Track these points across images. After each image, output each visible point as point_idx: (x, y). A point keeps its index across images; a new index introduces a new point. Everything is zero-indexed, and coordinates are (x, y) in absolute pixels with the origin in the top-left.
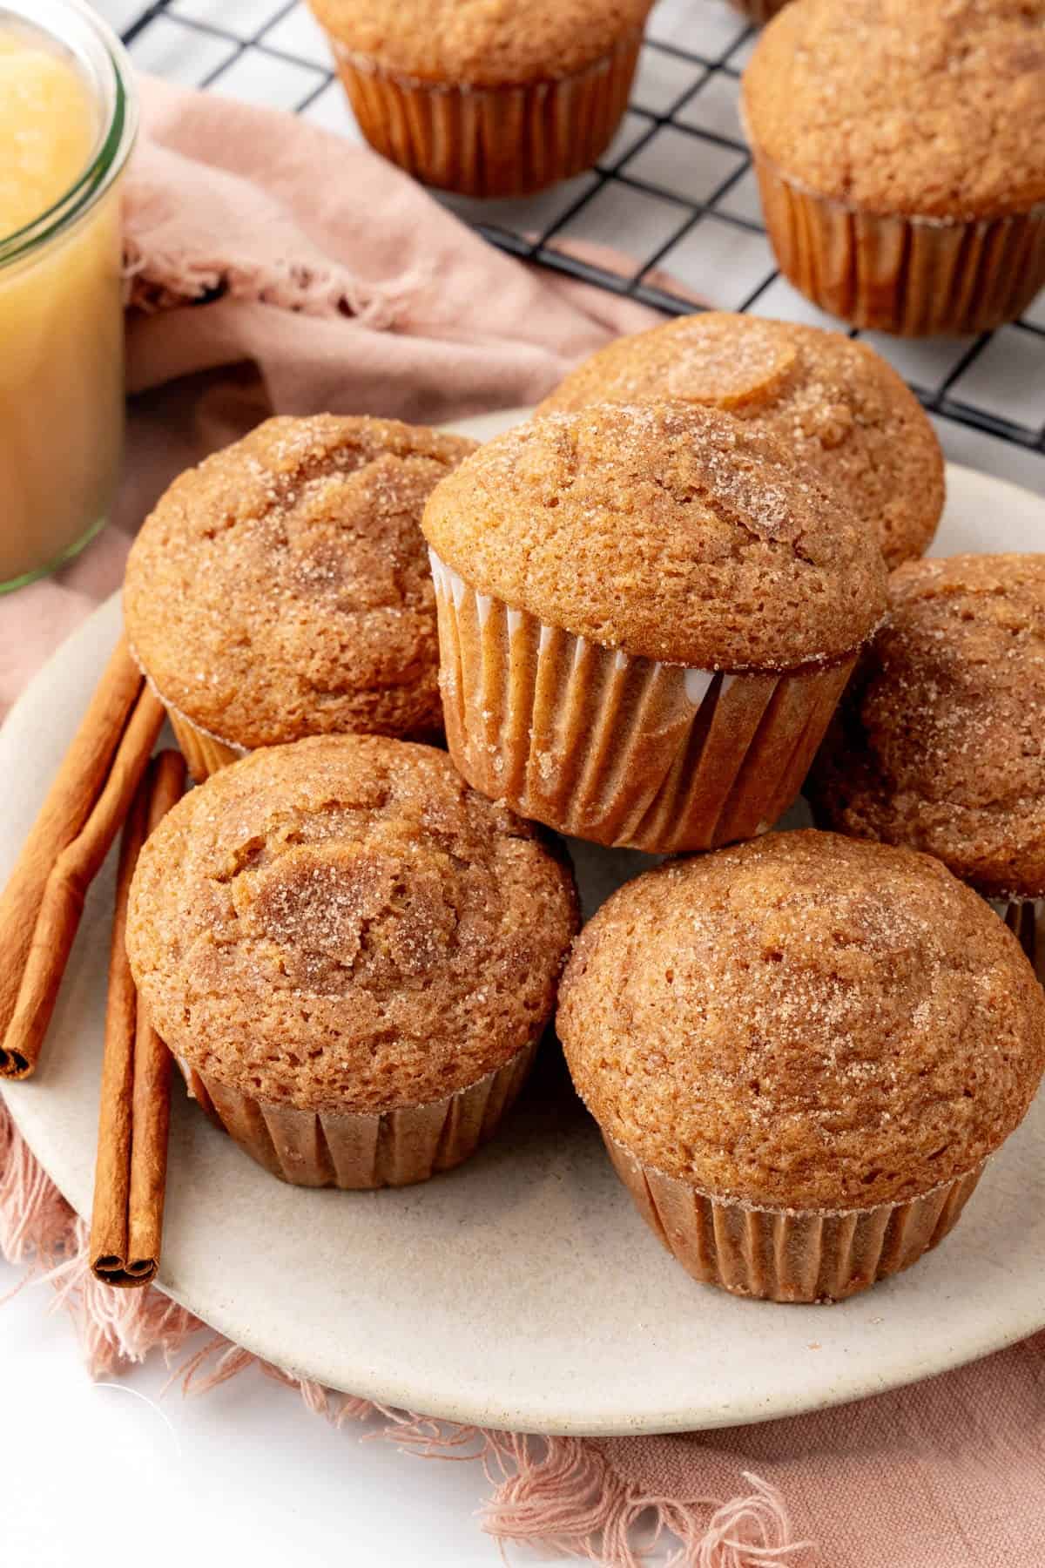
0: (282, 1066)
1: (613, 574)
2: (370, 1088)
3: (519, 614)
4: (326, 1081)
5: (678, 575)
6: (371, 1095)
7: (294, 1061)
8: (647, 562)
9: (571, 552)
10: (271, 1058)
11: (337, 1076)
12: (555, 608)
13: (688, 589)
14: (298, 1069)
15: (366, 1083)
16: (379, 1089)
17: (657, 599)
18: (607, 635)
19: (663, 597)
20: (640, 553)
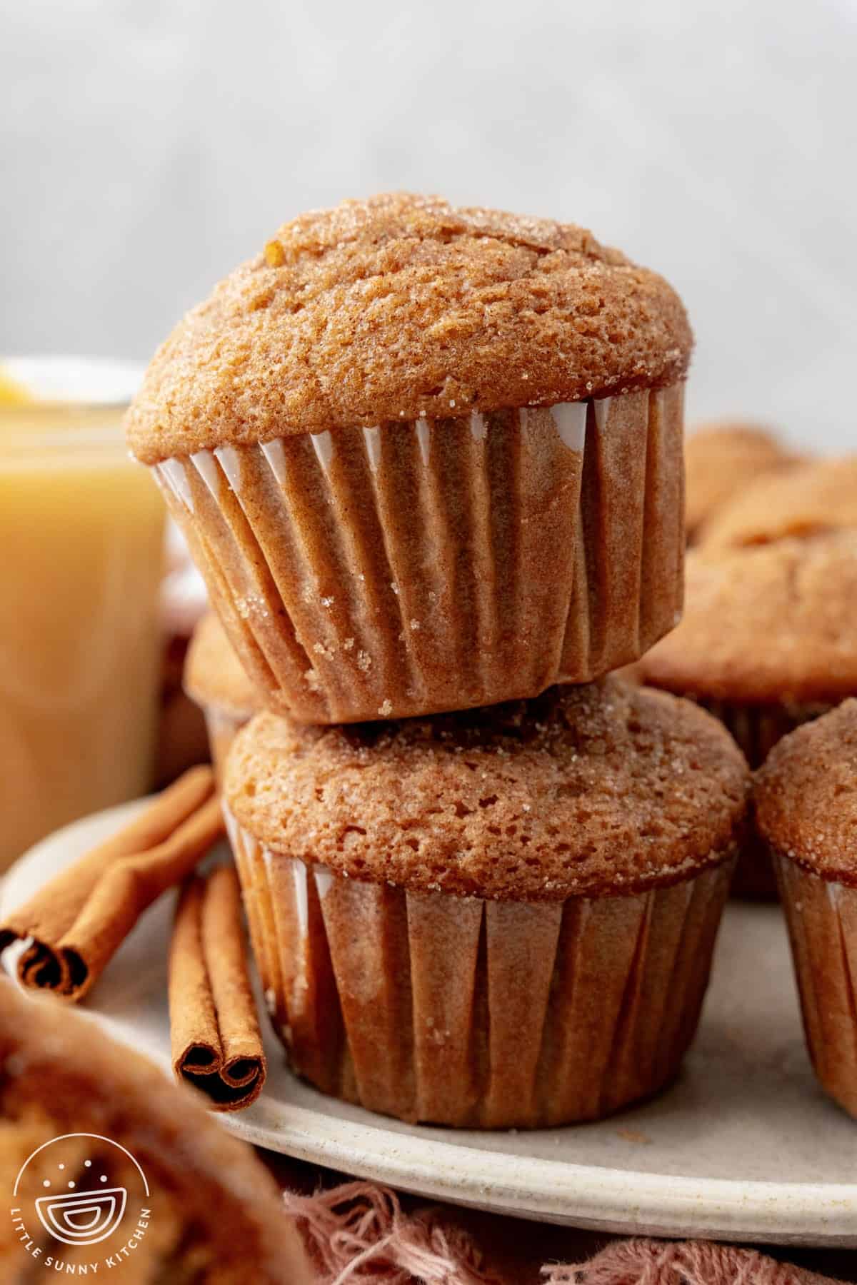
0: (449, 817)
1: (423, 327)
2: (560, 838)
3: (326, 435)
4: (503, 828)
5: (496, 299)
6: (563, 847)
7: (462, 812)
8: (453, 300)
9: (359, 329)
10: (432, 811)
11: (516, 823)
12: (374, 395)
13: (517, 310)
14: (467, 819)
15: (553, 831)
16: (569, 840)
17: (490, 331)
18: (451, 398)
19: (494, 325)
20: (441, 295)
